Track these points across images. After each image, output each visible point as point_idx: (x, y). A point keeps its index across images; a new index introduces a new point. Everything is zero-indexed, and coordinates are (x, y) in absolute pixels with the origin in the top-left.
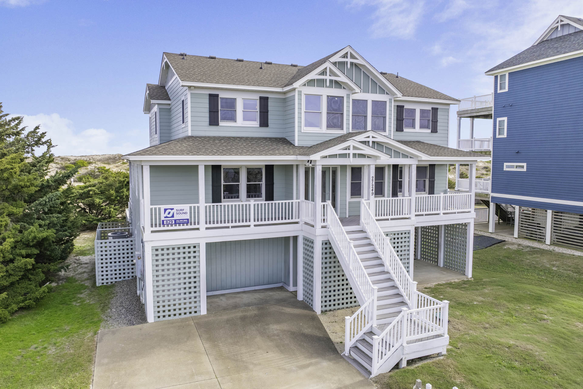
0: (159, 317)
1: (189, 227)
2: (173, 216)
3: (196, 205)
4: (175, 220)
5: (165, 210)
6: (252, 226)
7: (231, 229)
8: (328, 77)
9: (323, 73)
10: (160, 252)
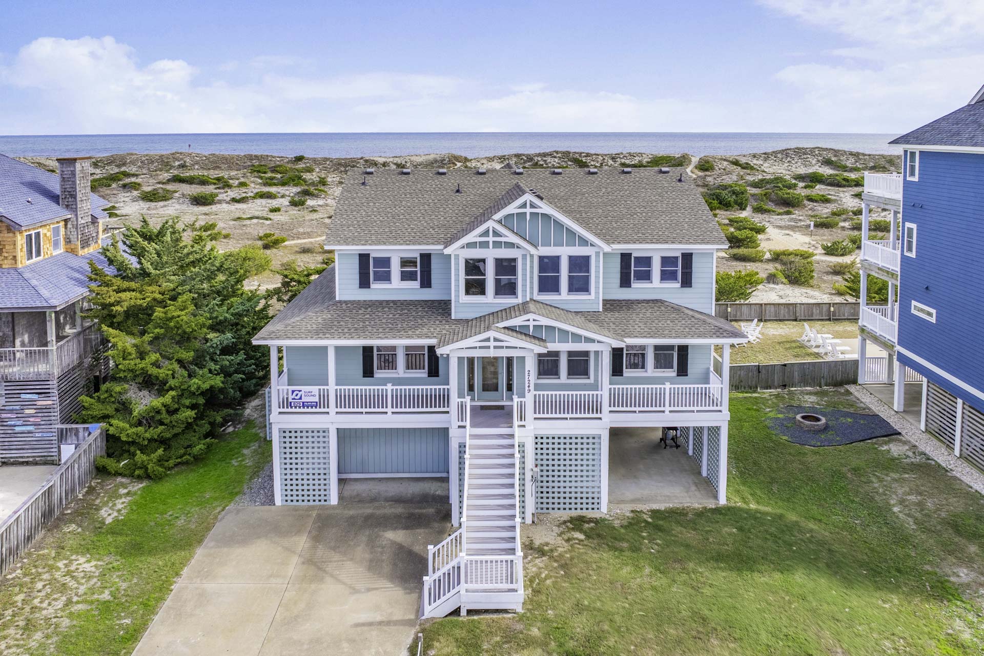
0: (287, 501)
1: (318, 410)
2: (300, 398)
3: (325, 387)
4: (303, 403)
5: (293, 392)
6: (390, 414)
7: (364, 416)
8: (491, 239)
9: (486, 234)
10: (287, 434)
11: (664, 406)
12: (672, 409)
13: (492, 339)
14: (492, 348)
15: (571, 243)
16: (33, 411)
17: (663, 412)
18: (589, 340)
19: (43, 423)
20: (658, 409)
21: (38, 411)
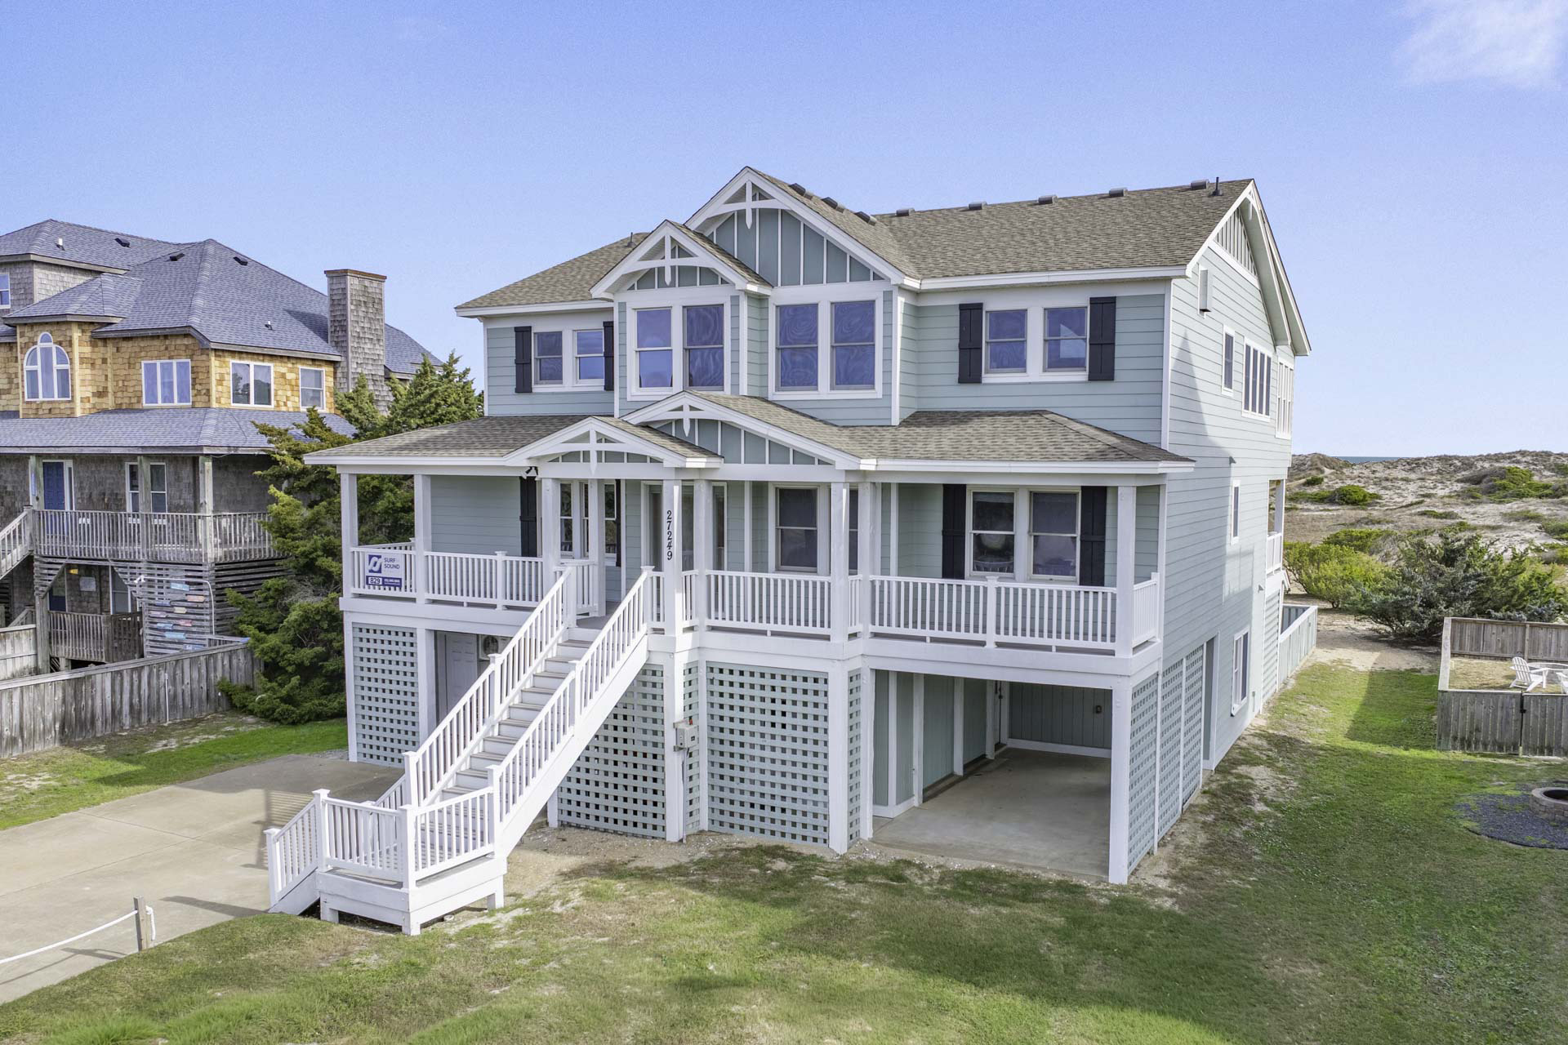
2: (380, 570)
5: (371, 557)
11: (984, 632)
12: (1003, 638)
13: (593, 437)
14: (593, 457)
15: (836, 277)
16: (183, 610)
17: (982, 644)
18: (803, 458)
19: (194, 629)
20: (972, 636)
21: (190, 610)
